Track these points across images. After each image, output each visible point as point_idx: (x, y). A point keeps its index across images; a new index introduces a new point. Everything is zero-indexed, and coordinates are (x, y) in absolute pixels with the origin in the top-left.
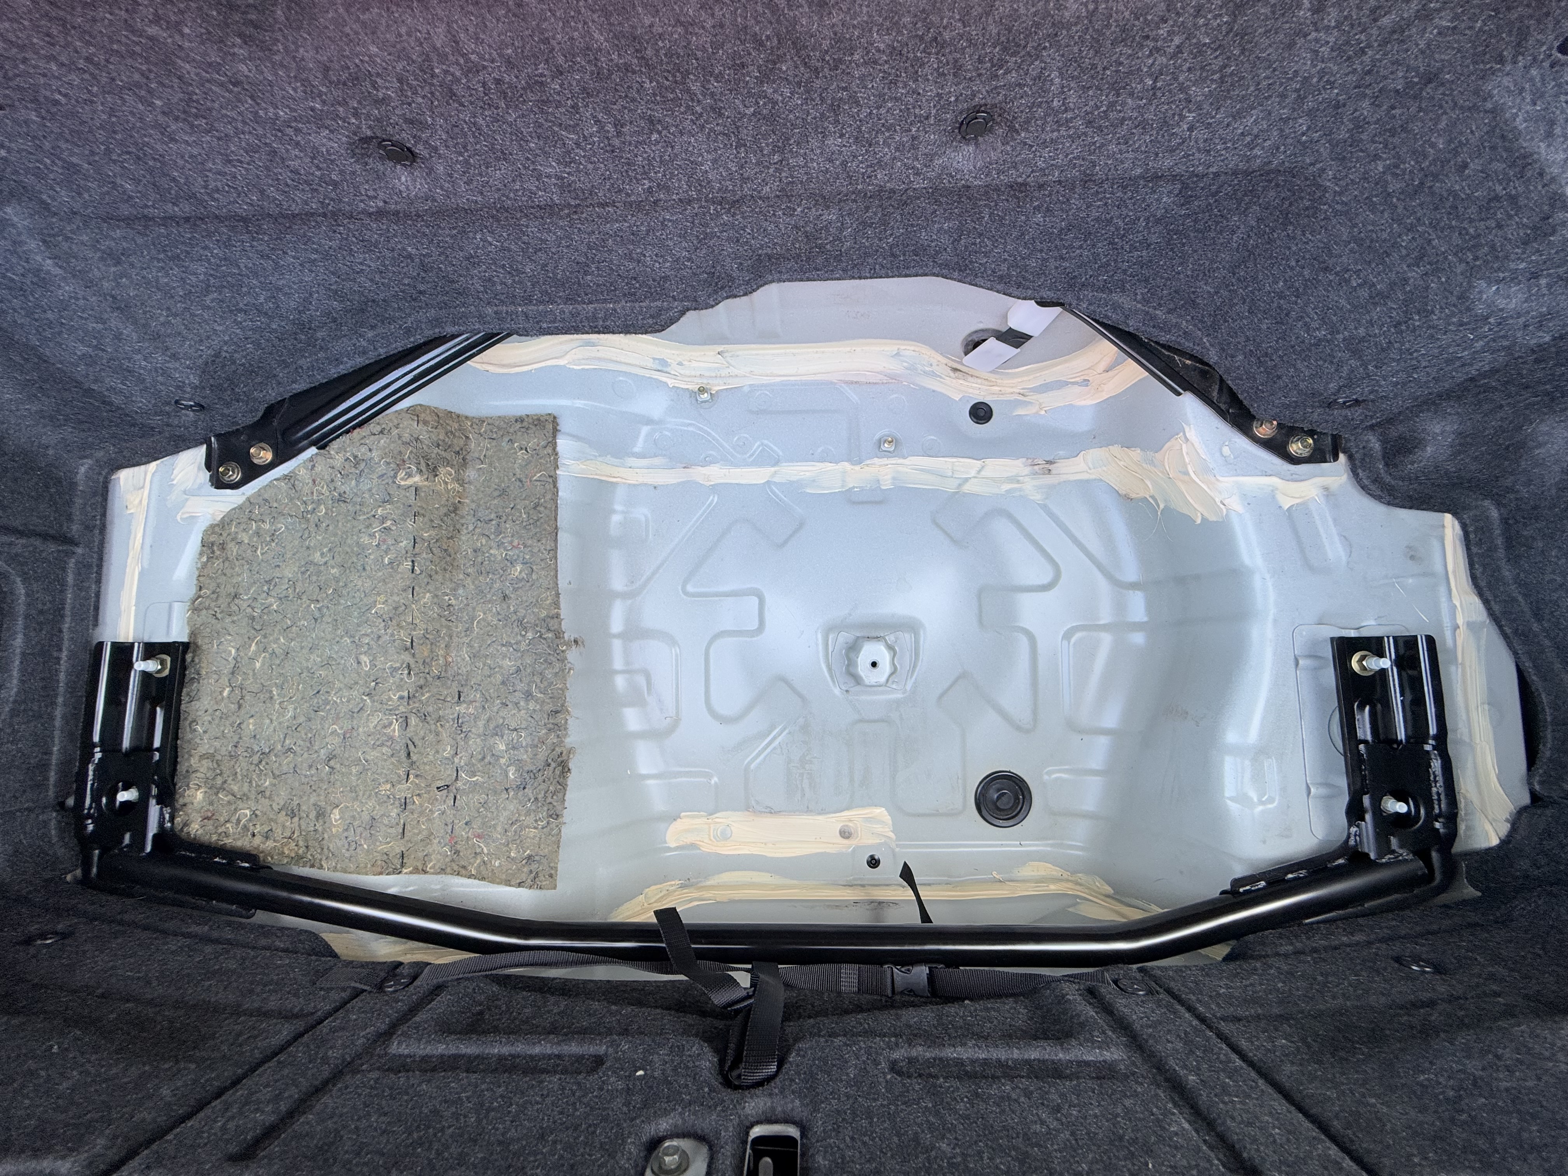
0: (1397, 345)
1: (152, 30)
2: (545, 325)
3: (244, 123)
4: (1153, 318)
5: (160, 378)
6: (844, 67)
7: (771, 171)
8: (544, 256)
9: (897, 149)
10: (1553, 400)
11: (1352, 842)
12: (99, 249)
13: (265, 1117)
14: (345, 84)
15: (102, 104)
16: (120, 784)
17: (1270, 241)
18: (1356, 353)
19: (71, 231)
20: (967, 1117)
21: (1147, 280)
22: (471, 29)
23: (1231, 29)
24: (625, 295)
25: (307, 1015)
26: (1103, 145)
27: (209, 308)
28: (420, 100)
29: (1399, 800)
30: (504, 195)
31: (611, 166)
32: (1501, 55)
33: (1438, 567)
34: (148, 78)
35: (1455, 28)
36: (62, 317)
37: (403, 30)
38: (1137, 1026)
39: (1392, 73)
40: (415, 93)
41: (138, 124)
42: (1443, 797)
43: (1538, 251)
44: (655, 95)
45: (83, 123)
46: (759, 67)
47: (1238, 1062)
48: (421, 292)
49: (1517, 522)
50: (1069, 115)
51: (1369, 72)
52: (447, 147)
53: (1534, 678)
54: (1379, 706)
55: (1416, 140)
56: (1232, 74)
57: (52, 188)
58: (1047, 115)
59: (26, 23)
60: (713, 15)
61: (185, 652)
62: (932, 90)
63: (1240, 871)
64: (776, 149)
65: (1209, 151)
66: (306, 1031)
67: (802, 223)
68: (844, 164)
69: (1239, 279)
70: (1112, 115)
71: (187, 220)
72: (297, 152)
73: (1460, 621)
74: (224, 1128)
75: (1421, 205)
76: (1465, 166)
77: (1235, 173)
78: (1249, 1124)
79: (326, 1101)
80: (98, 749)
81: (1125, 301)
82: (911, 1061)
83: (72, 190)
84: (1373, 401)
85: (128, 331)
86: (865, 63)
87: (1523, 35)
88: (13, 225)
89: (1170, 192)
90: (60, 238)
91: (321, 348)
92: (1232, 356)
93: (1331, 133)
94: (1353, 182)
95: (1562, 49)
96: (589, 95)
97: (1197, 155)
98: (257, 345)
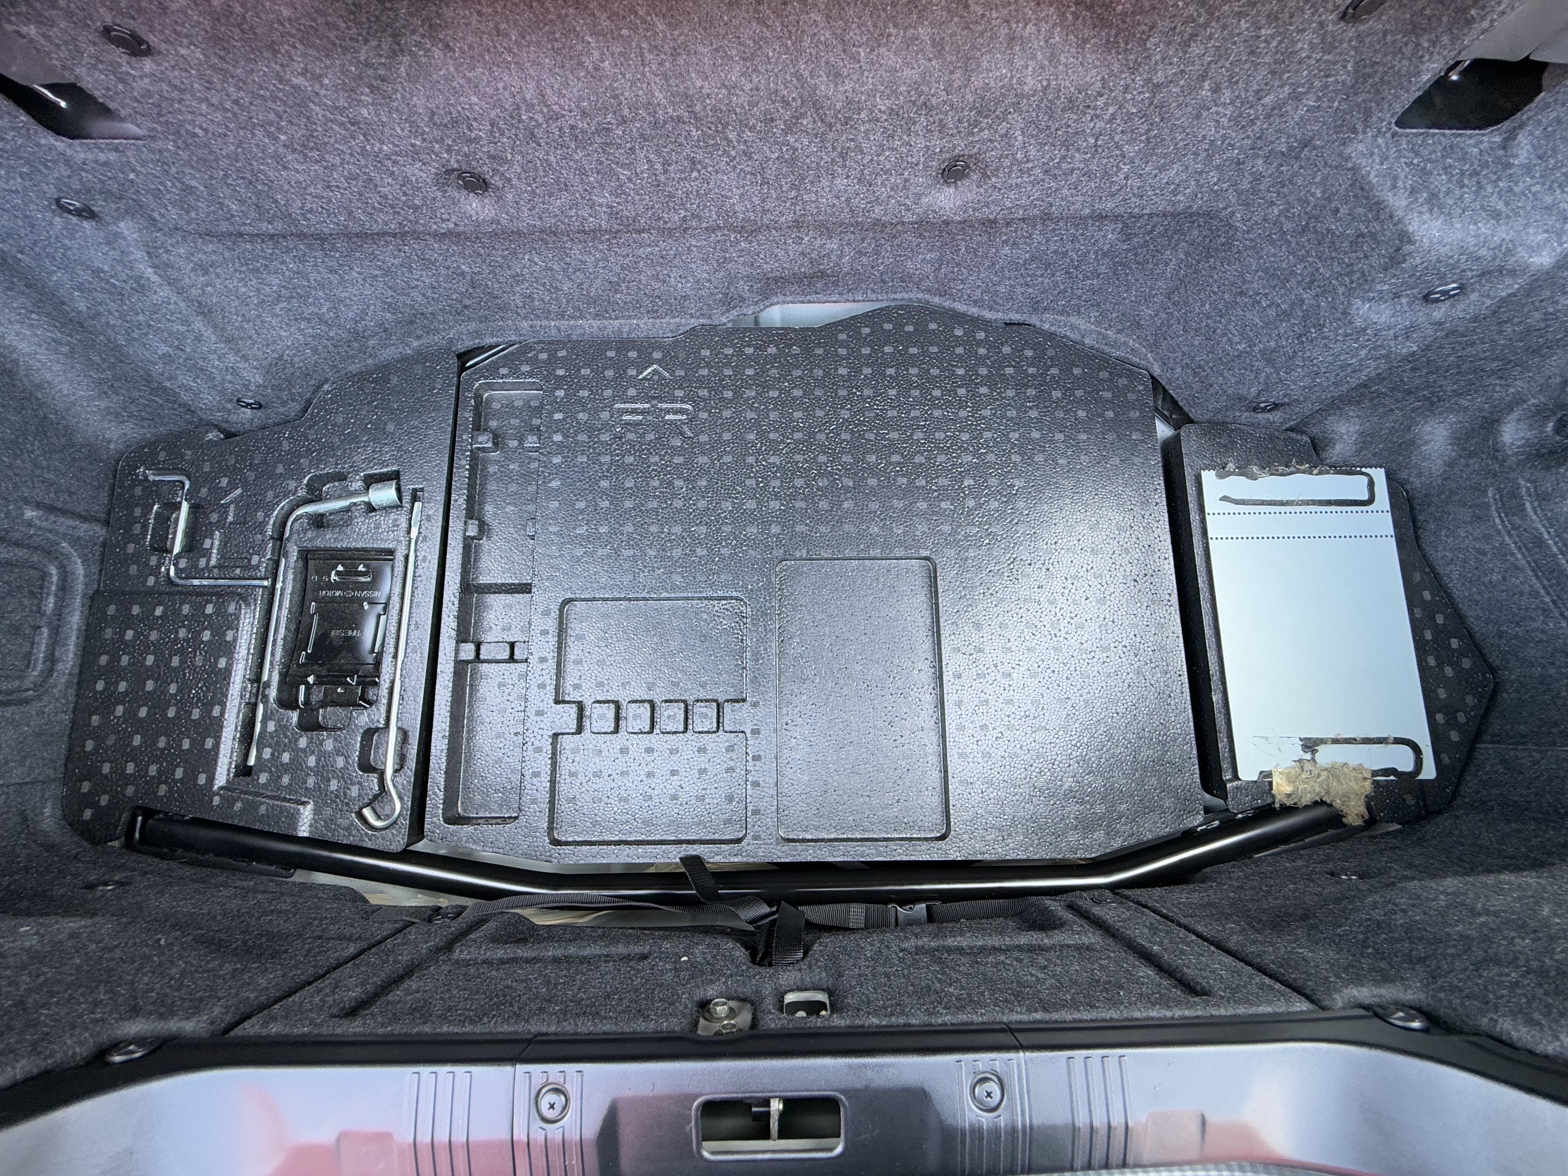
0: (1300, 354)
1: (297, 81)
2: (575, 338)
3: (351, 155)
4: (1105, 337)
5: (229, 377)
6: (852, 123)
7: (788, 204)
8: (582, 276)
9: (892, 189)
10: (1432, 404)
12: (192, 261)
13: (356, 994)
14: (445, 126)
15: (234, 137)
17: (1196, 272)
18: (1270, 362)
19: (172, 245)
20: (970, 974)
21: (1098, 305)
22: (556, 87)
23: (1152, 103)
24: (648, 312)
25: (369, 938)
26: (1057, 190)
27: (278, 316)
28: (505, 140)
30: (559, 220)
31: (655, 198)
32: (1354, 128)
34: (280, 117)
35: (1319, 107)
36: (151, 319)
37: (501, 85)
38: (1110, 922)
39: (1277, 139)
40: (502, 134)
41: (260, 155)
43: (1395, 275)
44: (699, 141)
45: (211, 152)
46: (785, 121)
48: (466, 307)
50: (1030, 165)
51: (1259, 138)
52: (519, 179)
55: (1300, 191)
56: (1155, 136)
57: (165, 207)
58: (1012, 164)
59: (193, 72)
60: (751, 81)
62: (921, 143)
64: (793, 187)
65: (1142, 197)
66: (372, 947)
67: (808, 251)
68: (848, 200)
69: (1174, 304)
70: (1064, 166)
71: (272, 237)
72: (390, 180)
74: (322, 1000)
75: (1309, 240)
76: (1337, 210)
77: (1164, 215)
78: (1201, 970)
79: (410, 984)
81: (1081, 323)
82: (918, 947)
83: (182, 209)
84: (1289, 404)
85: (208, 333)
86: (869, 120)
87: (1368, 113)
88: (124, 239)
89: (1114, 230)
90: (161, 251)
91: (371, 355)
92: (1172, 369)
93: (1236, 184)
94: (1256, 223)
95: (1399, 124)
96: (645, 140)
97: (1133, 199)
98: (315, 351)
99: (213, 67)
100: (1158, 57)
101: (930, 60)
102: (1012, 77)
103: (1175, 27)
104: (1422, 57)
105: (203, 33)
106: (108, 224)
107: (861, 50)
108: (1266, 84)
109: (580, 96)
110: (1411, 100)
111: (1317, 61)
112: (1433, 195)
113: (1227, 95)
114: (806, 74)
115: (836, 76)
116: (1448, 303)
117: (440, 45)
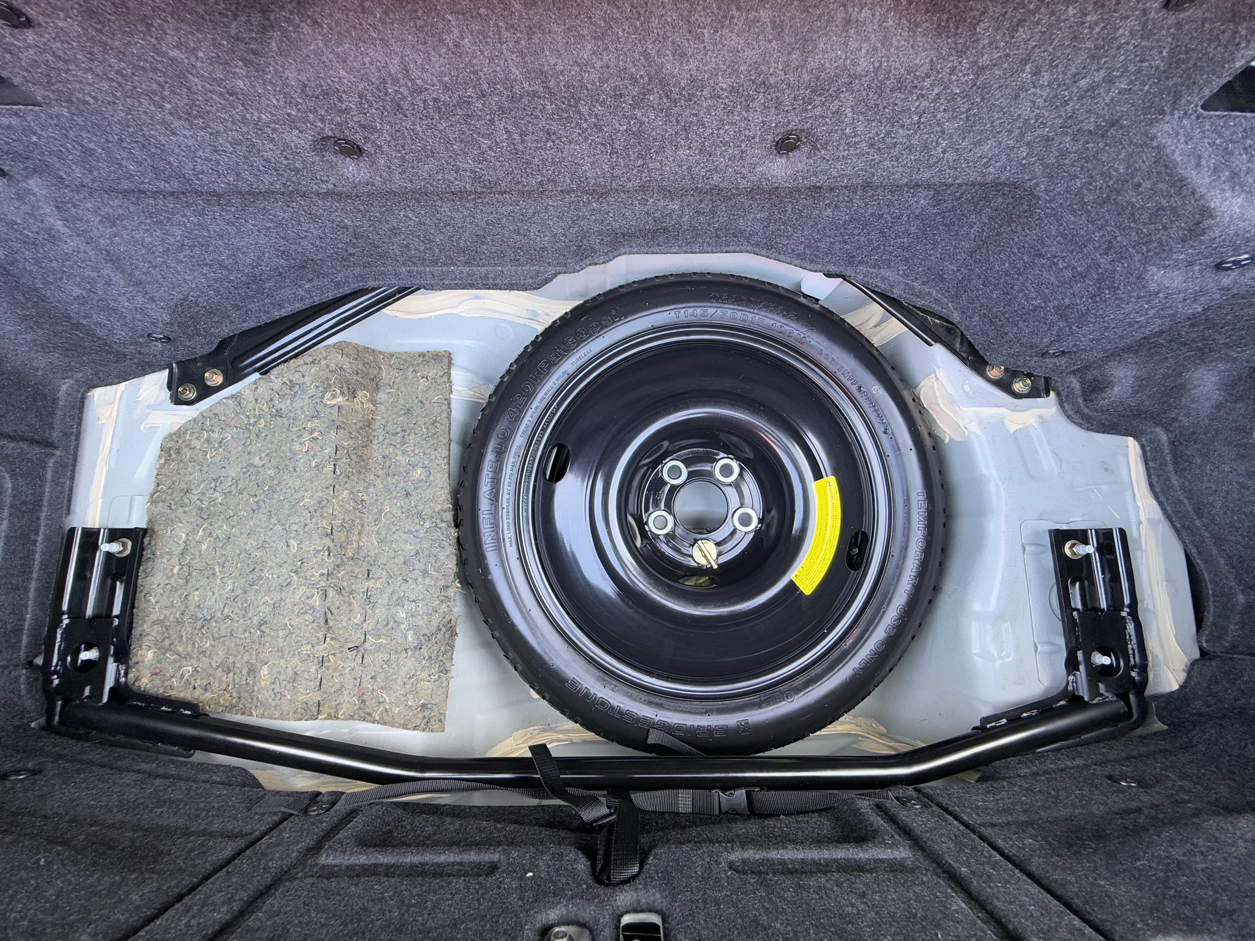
0: (1093, 311)
1: (173, 53)
2: (447, 282)
3: (234, 123)
4: (912, 288)
5: (139, 316)
6: (696, 99)
7: (635, 172)
8: (452, 230)
9: (730, 159)
10: (1203, 354)
11: (1070, 688)
12: (99, 215)
13: (221, 915)
14: (317, 97)
15: (123, 105)
16: (83, 646)
17: (998, 234)
18: (1063, 316)
19: (79, 200)
20: (795, 903)
21: (907, 260)
22: (419, 62)
23: (975, 85)
24: (511, 260)
25: (247, 835)
26: (880, 161)
27: (182, 262)
28: (374, 111)
29: (1104, 654)
30: (428, 183)
31: (514, 165)
32: (1162, 110)
33: (1125, 477)
34: (163, 87)
35: (1130, 89)
36: (65, 266)
37: (367, 60)
38: (918, 831)
39: (1086, 118)
40: (371, 106)
41: (149, 121)
42: (1136, 652)
43: (1193, 246)
44: (553, 114)
45: (104, 118)
46: (633, 97)
47: (998, 857)
48: (350, 254)
49: (1181, 444)
50: (857, 139)
51: (1071, 117)
52: (389, 146)
53: (1199, 561)
54: (1086, 583)
55: (1104, 166)
56: (975, 114)
57: (69, 167)
58: (841, 138)
59: (74, 44)
60: (602, 59)
61: (144, 536)
62: (758, 118)
63: (986, 712)
64: (640, 156)
65: (956, 168)
66: (248, 847)
67: (652, 211)
68: (690, 169)
69: (975, 261)
70: (888, 141)
71: (172, 194)
72: (271, 146)
73: (1143, 518)
74: (187, 925)
75: (1108, 211)
76: (1139, 185)
77: (973, 185)
78: (1011, 903)
79: (273, 902)
80: (65, 616)
81: (891, 275)
82: (744, 861)
83: (85, 168)
84: (1075, 352)
85: (117, 278)
86: (712, 97)
87: (1177, 96)
88: (34, 195)
89: (926, 196)
90: (70, 205)
91: (268, 295)
92: (971, 318)
93: (1042, 159)
94: (1059, 194)
95: (1204, 107)
96: (503, 112)
97: (948, 171)
98: (217, 291)
99: (92, 39)
100: (986, 42)
101: (770, 41)
102: (846, 58)
103: (1006, 13)
104: (1239, 44)
105: (76, 6)
106: (19, 181)
107: (705, 31)
108: (1084, 68)
109: (442, 72)
110: (1220, 85)
111: (1135, 47)
112: (1235, 173)
113: (1045, 78)
114: (654, 53)
115: (682, 55)
116: (1237, 272)
117: (309, 21)
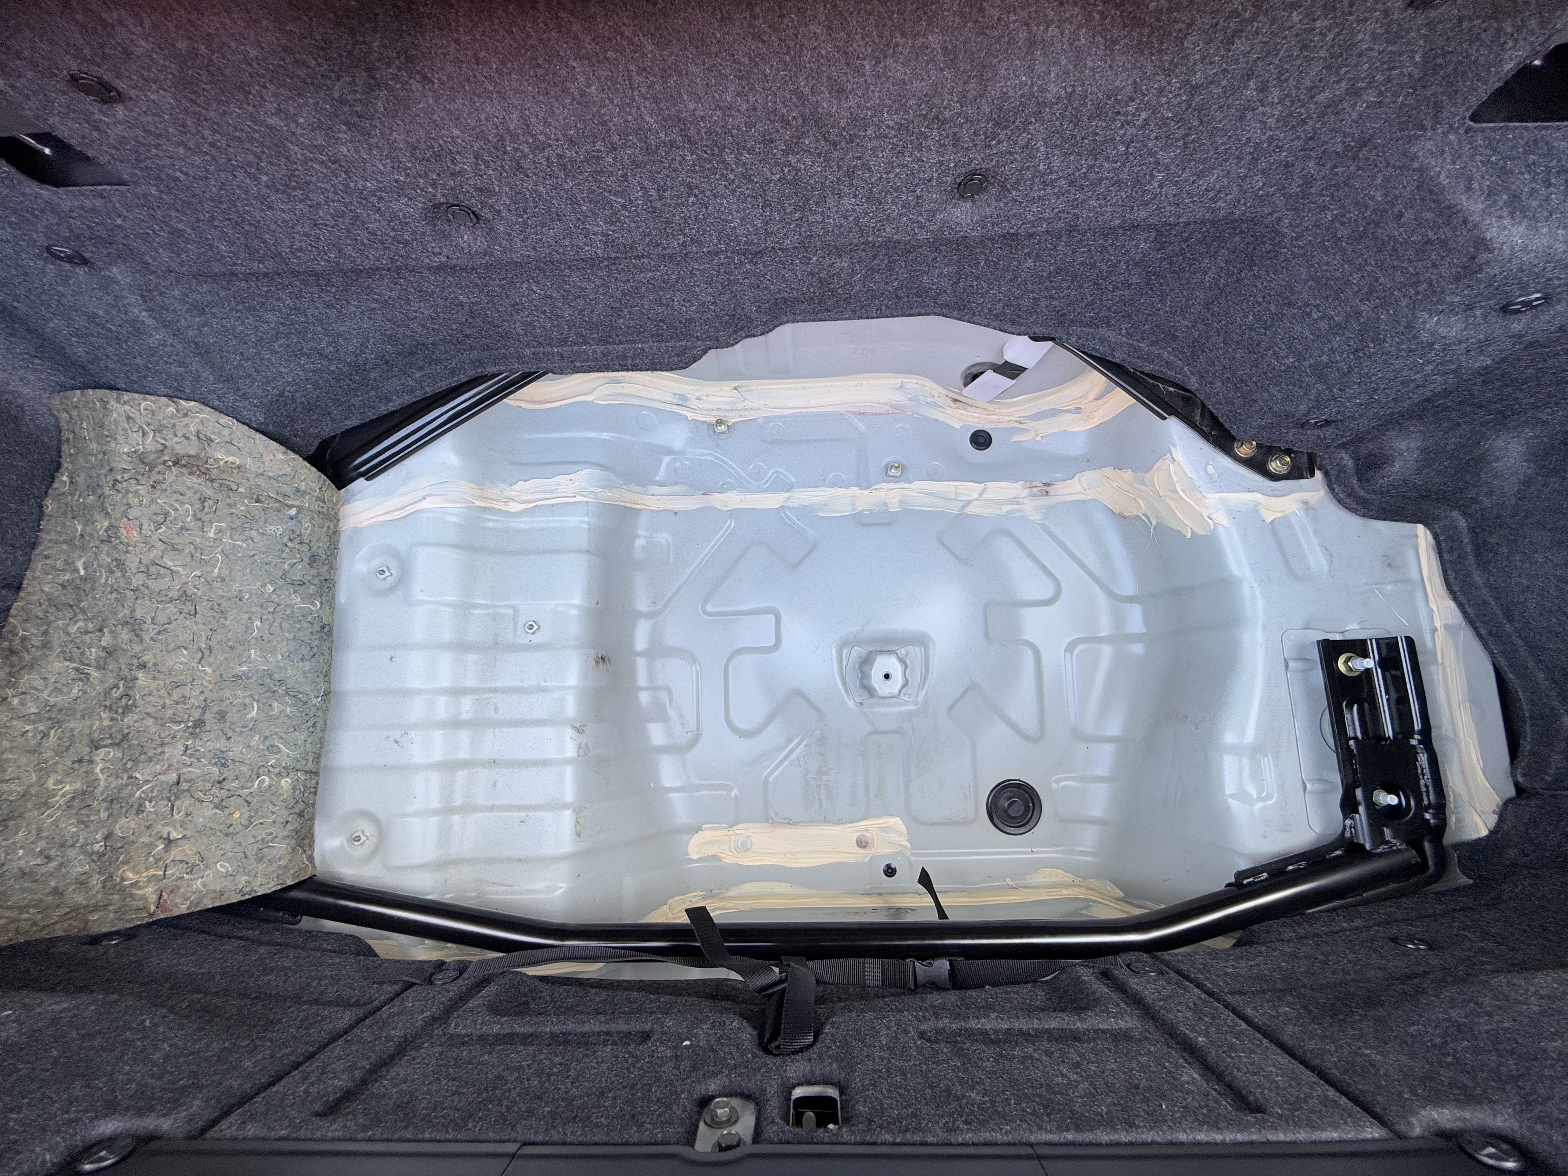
0: (1356, 370)
1: (272, 121)
2: (578, 364)
3: (336, 193)
4: (1137, 350)
6: (858, 141)
7: (792, 226)
8: (582, 303)
9: (904, 207)
10: (1505, 417)
11: (1348, 835)
12: (187, 302)
13: (342, 1082)
14: (428, 160)
15: (216, 180)
17: (1238, 280)
18: (1322, 378)
19: (165, 287)
20: (995, 1072)
22: (541, 115)
23: (1190, 106)
24: (653, 336)
25: (365, 1004)
26: (1084, 201)
27: (277, 352)
28: (491, 172)
29: (1390, 793)
30: (554, 250)
31: (652, 225)
32: (1422, 124)
33: (1414, 574)
34: (260, 159)
35: (1381, 102)
37: (483, 116)
38: (1149, 1000)
39: (1331, 139)
40: (488, 167)
41: (243, 196)
42: (1431, 789)
43: (1469, 286)
44: (694, 165)
45: (195, 196)
46: (786, 142)
47: (1244, 1026)
48: (466, 336)
49: (1483, 530)
50: (1054, 177)
51: (1311, 138)
52: (509, 210)
53: (1511, 676)
54: (1366, 705)
55: (1357, 194)
56: (1193, 141)
57: (156, 250)
58: (1034, 176)
59: (166, 117)
60: (747, 101)
62: (934, 158)
63: (1243, 865)
64: (797, 208)
65: (1178, 204)
66: (366, 1017)
67: (816, 270)
68: (857, 220)
69: (1213, 314)
70: (1092, 176)
71: (266, 275)
72: (377, 216)
73: (1438, 624)
74: (306, 1092)
75: (1367, 247)
76: (1401, 215)
77: (1203, 222)
78: (1254, 1074)
79: (400, 1070)
81: (1111, 336)
82: (937, 1031)
83: (173, 251)
84: (1341, 421)
85: (206, 374)
86: (877, 137)
87: (1438, 108)
88: (117, 283)
89: (1146, 239)
90: (156, 293)
91: (373, 387)
92: (1211, 383)
93: (1284, 188)
94: (1307, 229)
95: (1474, 118)
96: (637, 166)
97: (1168, 208)
98: (316, 385)
99: (186, 111)
100: (1197, 57)
101: (942, 70)
102: (1032, 85)
103: (1217, 23)
104: (1505, 43)
105: (170, 76)
106: (101, 269)
107: (866, 63)
108: (1321, 80)
109: (567, 125)
110: (1489, 92)
111: (1380, 53)
112: (1515, 196)
113: (1275, 95)
114: (807, 91)
115: (839, 91)
116: (1529, 314)
117: (418, 77)
